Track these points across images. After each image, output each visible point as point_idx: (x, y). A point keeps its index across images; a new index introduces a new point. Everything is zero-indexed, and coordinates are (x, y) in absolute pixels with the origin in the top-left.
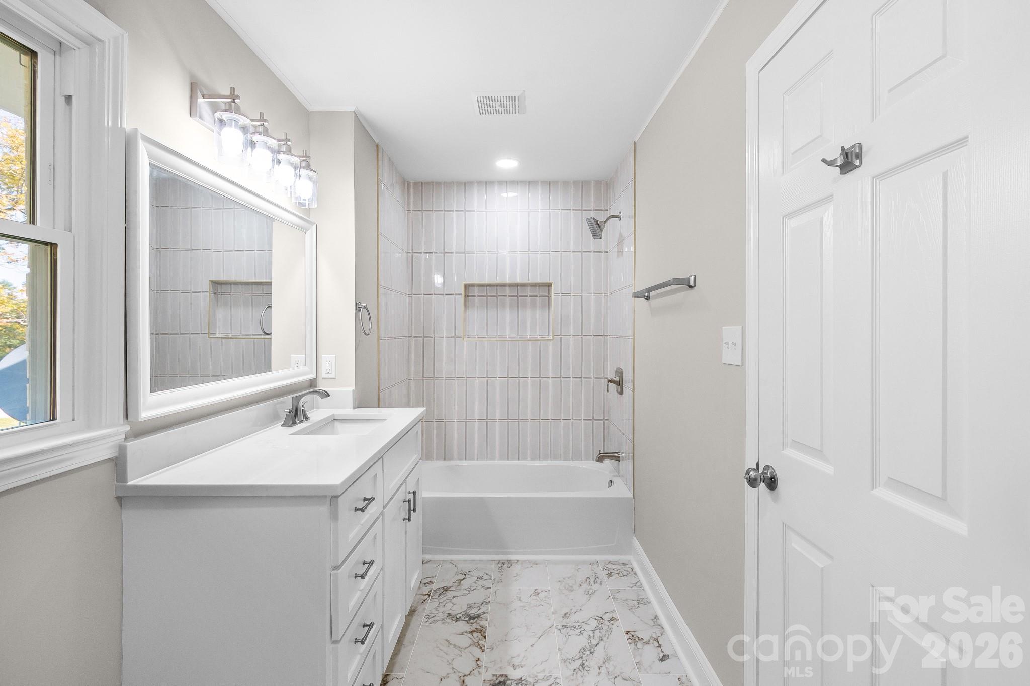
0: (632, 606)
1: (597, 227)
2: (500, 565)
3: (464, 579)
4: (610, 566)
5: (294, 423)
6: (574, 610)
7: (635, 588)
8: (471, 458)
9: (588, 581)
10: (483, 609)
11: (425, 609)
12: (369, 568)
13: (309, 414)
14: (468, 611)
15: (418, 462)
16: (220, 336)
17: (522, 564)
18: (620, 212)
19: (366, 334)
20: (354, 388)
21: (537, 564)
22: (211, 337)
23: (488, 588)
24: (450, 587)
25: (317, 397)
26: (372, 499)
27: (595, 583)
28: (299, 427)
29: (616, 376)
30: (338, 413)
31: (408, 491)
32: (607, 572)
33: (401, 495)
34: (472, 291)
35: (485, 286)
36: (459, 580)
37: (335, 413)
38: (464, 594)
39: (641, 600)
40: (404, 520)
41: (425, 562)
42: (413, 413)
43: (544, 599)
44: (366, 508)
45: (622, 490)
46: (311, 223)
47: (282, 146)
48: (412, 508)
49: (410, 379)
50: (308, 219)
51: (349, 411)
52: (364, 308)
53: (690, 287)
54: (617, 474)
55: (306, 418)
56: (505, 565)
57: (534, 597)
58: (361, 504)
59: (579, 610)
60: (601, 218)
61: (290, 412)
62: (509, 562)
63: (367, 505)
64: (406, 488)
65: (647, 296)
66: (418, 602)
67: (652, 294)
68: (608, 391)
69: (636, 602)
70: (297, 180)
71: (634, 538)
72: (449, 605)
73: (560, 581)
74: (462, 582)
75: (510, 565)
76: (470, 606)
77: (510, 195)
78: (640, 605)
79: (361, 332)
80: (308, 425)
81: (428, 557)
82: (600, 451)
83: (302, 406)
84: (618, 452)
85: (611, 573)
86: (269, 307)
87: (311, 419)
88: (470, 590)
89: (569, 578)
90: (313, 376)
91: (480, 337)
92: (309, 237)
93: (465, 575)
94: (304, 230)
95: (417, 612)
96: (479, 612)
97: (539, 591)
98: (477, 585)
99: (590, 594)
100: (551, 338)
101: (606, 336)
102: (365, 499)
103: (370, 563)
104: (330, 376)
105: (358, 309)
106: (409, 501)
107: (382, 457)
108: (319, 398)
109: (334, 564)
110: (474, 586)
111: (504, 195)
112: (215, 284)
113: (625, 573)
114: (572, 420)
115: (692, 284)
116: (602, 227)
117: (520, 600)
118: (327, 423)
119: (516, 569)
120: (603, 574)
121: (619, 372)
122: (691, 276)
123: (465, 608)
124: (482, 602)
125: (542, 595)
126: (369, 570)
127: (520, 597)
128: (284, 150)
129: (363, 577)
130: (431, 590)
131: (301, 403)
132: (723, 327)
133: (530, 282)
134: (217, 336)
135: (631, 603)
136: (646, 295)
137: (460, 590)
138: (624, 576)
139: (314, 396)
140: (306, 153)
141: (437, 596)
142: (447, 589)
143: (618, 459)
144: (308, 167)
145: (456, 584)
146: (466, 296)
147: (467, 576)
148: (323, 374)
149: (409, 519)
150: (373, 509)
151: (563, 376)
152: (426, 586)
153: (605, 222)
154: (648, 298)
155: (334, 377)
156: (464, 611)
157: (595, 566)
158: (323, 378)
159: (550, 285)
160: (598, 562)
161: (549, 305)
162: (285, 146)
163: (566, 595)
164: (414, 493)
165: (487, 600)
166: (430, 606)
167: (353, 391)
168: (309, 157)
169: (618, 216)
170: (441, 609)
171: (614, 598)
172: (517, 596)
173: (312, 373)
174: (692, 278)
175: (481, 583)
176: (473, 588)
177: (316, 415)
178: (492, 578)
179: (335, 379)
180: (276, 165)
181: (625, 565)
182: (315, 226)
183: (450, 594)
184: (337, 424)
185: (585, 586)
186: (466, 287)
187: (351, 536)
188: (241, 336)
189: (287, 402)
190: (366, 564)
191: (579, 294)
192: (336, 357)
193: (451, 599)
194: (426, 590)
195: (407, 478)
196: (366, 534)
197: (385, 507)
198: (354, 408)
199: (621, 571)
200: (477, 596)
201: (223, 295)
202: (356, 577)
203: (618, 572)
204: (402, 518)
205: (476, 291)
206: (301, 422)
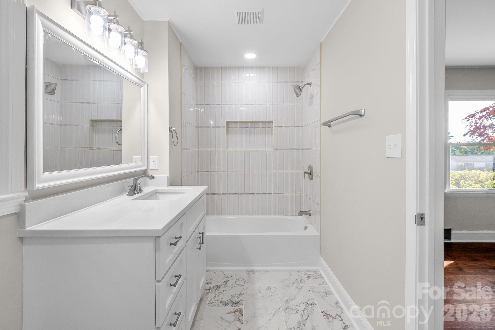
0: (323, 296)
1: (299, 90)
2: (248, 272)
3: (228, 280)
4: (308, 273)
5: (134, 194)
6: (291, 298)
7: (323, 285)
8: (230, 214)
9: (297, 281)
10: (240, 298)
11: (208, 298)
12: (179, 279)
13: (143, 189)
14: (232, 300)
15: (204, 216)
16: (96, 149)
17: (260, 271)
18: (311, 82)
19: (175, 145)
20: (168, 175)
21: (268, 272)
22: (90, 149)
23: (242, 286)
24: (221, 286)
25: (147, 179)
26: (180, 238)
27: (301, 282)
28: (137, 196)
29: (309, 170)
30: (158, 189)
31: (199, 232)
32: (307, 276)
33: (196, 235)
34: (231, 125)
35: (237, 123)
36: (226, 281)
37: (157, 189)
38: (229, 290)
39: (327, 292)
40: (197, 249)
41: (208, 271)
42: (201, 189)
43: (274, 292)
44: (177, 243)
45: (313, 231)
46: (145, 83)
47: (128, 34)
48: (202, 242)
49: (197, 172)
50: (143, 80)
51: (165, 188)
52: (174, 130)
53: (361, 116)
54: (309, 222)
55: (141, 191)
56: (250, 272)
57: (268, 291)
58: (174, 241)
59: (294, 299)
60: (301, 85)
61: (131, 187)
62: (253, 270)
63: (177, 241)
64: (198, 231)
65: (330, 125)
66: (204, 294)
67: (332, 123)
68: (304, 178)
69: (325, 294)
70: (136, 56)
71: (321, 257)
72: (221, 296)
73: (281, 282)
74: (228, 283)
75: (253, 272)
76: (233, 296)
77: (250, 75)
78: (328, 295)
79: (173, 143)
80: (142, 194)
81: (209, 268)
82: (300, 210)
83: (139, 184)
84: (310, 211)
85: (309, 277)
86: (121, 130)
87: (144, 191)
88: (232, 287)
89: (286, 280)
90: (145, 168)
91: (234, 149)
92: (143, 90)
93: (229, 278)
94: (141, 86)
95: (203, 300)
96: (239, 300)
97: (270, 287)
98: (236, 284)
99: (299, 289)
100: (273, 150)
101: (302, 149)
102: (176, 238)
103: (179, 276)
104: (155, 168)
105: (170, 131)
106: (200, 238)
107: (185, 213)
108: (148, 179)
109: (157, 279)
110: (235, 284)
111: (247, 75)
112: (93, 121)
113: (317, 277)
114: (284, 194)
115: (363, 114)
116: (302, 90)
117: (260, 293)
118: (153, 194)
119: (257, 274)
120: (305, 277)
121: (310, 168)
122: (362, 109)
123: (230, 297)
124: (240, 294)
125: (272, 290)
126: (178, 281)
127: (260, 291)
128: (129, 36)
129: (175, 286)
130: (211, 287)
131: (138, 182)
132: (386, 136)
133: (262, 120)
134: (94, 149)
135: (322, 294)
136: (328, 124)
137: (227, 287)
138: (316, 278)
139: (146, 178)
140: (141, 41)
141: (214, 290)
142: (219, 287)
143: (310, 215)
144: (142, 48)
145: (224, 284)
146: (228, 128)
147: (230, 279)
148: (151, 167)
149: (200, 249)
150: (181, 243)
151: (279, 171)
152: (208, 285)
153: (303, 87)
154: (330, 126)
155: (157, 168)
156: (230, 300)
157: (300, 273)
158: (151, 169)
159: (272, 122)
160: (301, 270)
161: (272, 133)
162: (129, 34)
163: (286, 290)
164: (203, 233)
165: (242, 293)
166: (211, 296)
167: (168, 176)
168: (143, 43)
169: (310, 84)
170: (217, 298)
171: (312, 291)
172: (259, 290)
173: (145, 166)
174: (363, 110)
175: (238, 283)
176: (233, 286)
177: (146, 190)
178: (244, 280)
179: (158, 170)
180: (123, 45)
181: (316, 272)
182: (146, 85)
183: (221, 289)
184: (159, 195)
185: (296, 284)
186: (228, 123)
187: (168, 260)
188: (107, 149)
189: (131, 182)
190: (177, 277)
191: (288, 127)
192: (158, 157)
193: (222, 292)
194: (208, 287)
195: (198, 225)
196: (177, 259)
197: (187, 242)
198: (168, 186)
199: (314, 275)
200: (236, 291)
201: (97, 127)
202: (171, 285)
203: (313, 276)
204: (196, 248)
205: (233, 125)
206: (138, 193)
